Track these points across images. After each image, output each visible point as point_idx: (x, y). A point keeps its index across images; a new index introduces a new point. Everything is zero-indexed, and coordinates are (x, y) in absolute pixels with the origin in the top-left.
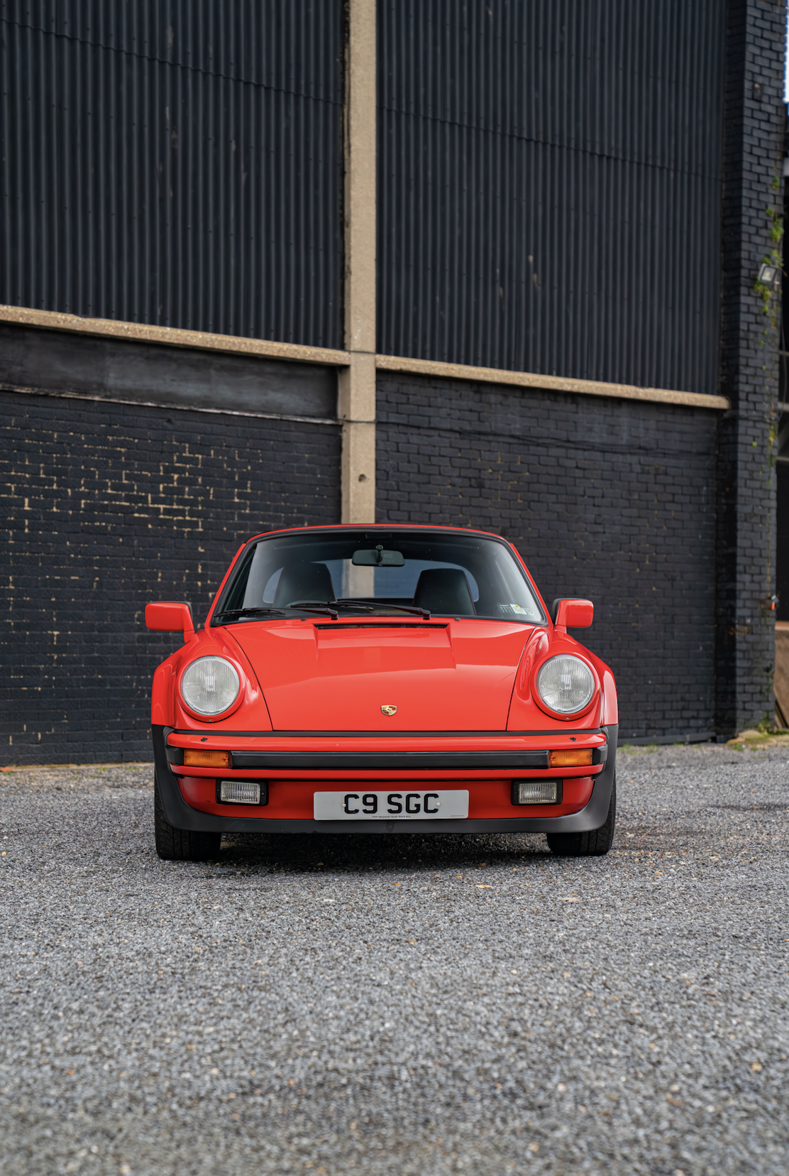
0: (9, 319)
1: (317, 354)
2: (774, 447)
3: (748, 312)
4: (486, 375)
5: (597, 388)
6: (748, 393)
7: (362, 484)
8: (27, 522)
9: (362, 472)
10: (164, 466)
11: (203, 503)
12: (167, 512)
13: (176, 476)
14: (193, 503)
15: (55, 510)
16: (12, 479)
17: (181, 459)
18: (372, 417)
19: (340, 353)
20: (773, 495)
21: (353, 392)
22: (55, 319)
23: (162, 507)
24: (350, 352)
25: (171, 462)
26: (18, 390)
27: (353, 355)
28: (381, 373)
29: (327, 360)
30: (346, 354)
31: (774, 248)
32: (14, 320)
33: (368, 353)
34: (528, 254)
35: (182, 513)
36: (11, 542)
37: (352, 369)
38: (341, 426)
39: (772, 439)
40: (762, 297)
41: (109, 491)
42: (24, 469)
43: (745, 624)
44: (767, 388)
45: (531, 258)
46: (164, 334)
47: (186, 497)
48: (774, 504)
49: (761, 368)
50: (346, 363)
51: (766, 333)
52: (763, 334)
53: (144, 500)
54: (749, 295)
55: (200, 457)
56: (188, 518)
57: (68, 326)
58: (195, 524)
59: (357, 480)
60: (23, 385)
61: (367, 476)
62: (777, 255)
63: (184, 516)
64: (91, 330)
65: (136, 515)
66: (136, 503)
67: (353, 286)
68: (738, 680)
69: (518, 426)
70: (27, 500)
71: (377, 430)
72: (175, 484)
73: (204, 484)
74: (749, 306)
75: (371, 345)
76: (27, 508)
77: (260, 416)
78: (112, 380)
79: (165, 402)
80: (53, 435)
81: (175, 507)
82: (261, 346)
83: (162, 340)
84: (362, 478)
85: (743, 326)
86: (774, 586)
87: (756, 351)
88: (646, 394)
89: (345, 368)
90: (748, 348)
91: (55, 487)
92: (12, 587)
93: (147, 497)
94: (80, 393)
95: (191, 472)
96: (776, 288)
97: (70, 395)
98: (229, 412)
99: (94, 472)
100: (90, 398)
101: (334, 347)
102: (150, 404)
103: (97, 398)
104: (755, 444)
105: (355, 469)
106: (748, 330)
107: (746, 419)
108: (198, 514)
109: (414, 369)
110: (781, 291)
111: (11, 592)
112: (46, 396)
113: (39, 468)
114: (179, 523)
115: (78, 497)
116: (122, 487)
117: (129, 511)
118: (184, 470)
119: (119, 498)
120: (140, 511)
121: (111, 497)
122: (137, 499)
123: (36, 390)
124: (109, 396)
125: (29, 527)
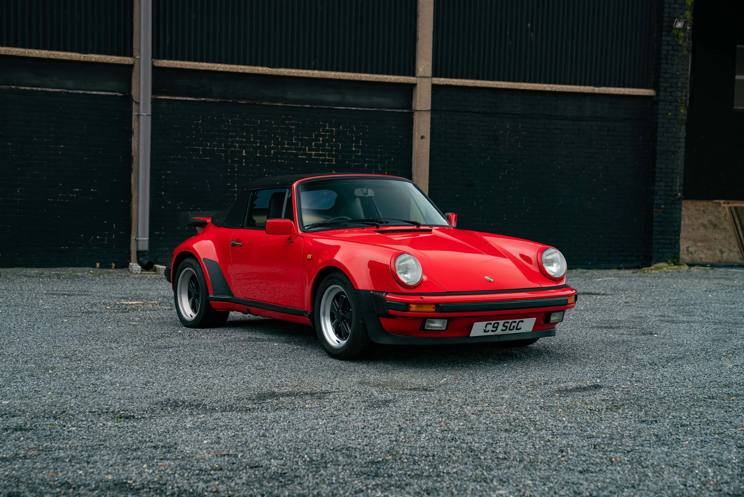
0: (234, 71)
1: (398, 79)
2: (684, 115)
3: (668, 45)
4: (497, 85)
5: (567, 89)
6: (666, 88)
7: (423, 140)
8: (244, 161)
9: (422, 135)
10: (315, 134)
11: (335, 151)
12: (315, 155)
13: (321, 139)
14: (331, 151)
15: (258, 155)
16: (237, 142)
17: (324, 131)
18: (429, 108)
19: (411, 78)
20: (683, 140)
21: (418, 96)
22: (258, 70)
23: (313, 153)
24: (417, 77)
25: (319, 132)
26: (240, 102)
27: (418, 79)
28: (435, 87)
29: (403, 82)
30: (415, 78)
31: (687, 10)
32: (237, 71)
33: (427, 77)
34: (527, 23)
35: (324, 155)
36: (236, 169)
37: (418, 85)
38: (413, 113)
39: (682, 111)
40: (677, 36)
41: (286, 146)
42: (244, 137)
43: (660, 208)
44: (680, 84)
45: (529, 25)
46: (313, 74)
47: (327, 148)
48: (683, 145)
49: (676, 74)
50: (415, 82)
51: (680, 55)
52: (678, 56)
53: (305, 150)
54: (669, 36)
55: (334, 129)
56: (327, 158)
57: (264, 72)
58: (332, 160)
59: (420, 139)
60: (243, 99)
61: (426, 136)
62: (688, 14)
63: (325, 157)
64: (276, 74)
65: (300, 157)
66: (300, 151)
67: (419, 46)
68: (654, 237)
69: (519, 109)
70: (244, 151)
71: (431, 114)
72: (321, 142)
73: (336, 142)
74: (668, 41)
75: (429, 73)
76: (244, 154)
77: (367, 109)
78: (290, 95)
79: (315, 105)
80: (258, 122)
81: (320, 153)
82: (366, 77)
83: (313, 76)
84: (422, 137)
85: (664, 52)
86: (682, 188)
87: (673, 65)
88: (600, 90)
89: (415, 85)
90: (667, 63)
91: (258, 145)
92: (236, 189)
93: (305, 149)
94: (271, 102)
95: (329, 136)
96: (688, 31)
97: (266, 103)
98: (350, 108)
99: (278, 138)
100: (276, 104)
101: (409, 75)
102: (307, 106)
103: (280, 104)
104: (670, 114)
105: (419, 133)
106: (668, 54)
107: (664, 101)
108: (333, 156)
109: (454, 84)
110: (691, 32)
111: (235, 192)
112: (254, 104)
113: (251, 137)
114: (322, 160)
115: (270, 149)
116: (293, 144)
117: (296, 155)
118: (326, 136)
119: (291, 149)
120: (302, 155)
121: (286, 149)
122: (300, 149)
123: (249, 102)
124: (286, 103)
125: (245, 163)
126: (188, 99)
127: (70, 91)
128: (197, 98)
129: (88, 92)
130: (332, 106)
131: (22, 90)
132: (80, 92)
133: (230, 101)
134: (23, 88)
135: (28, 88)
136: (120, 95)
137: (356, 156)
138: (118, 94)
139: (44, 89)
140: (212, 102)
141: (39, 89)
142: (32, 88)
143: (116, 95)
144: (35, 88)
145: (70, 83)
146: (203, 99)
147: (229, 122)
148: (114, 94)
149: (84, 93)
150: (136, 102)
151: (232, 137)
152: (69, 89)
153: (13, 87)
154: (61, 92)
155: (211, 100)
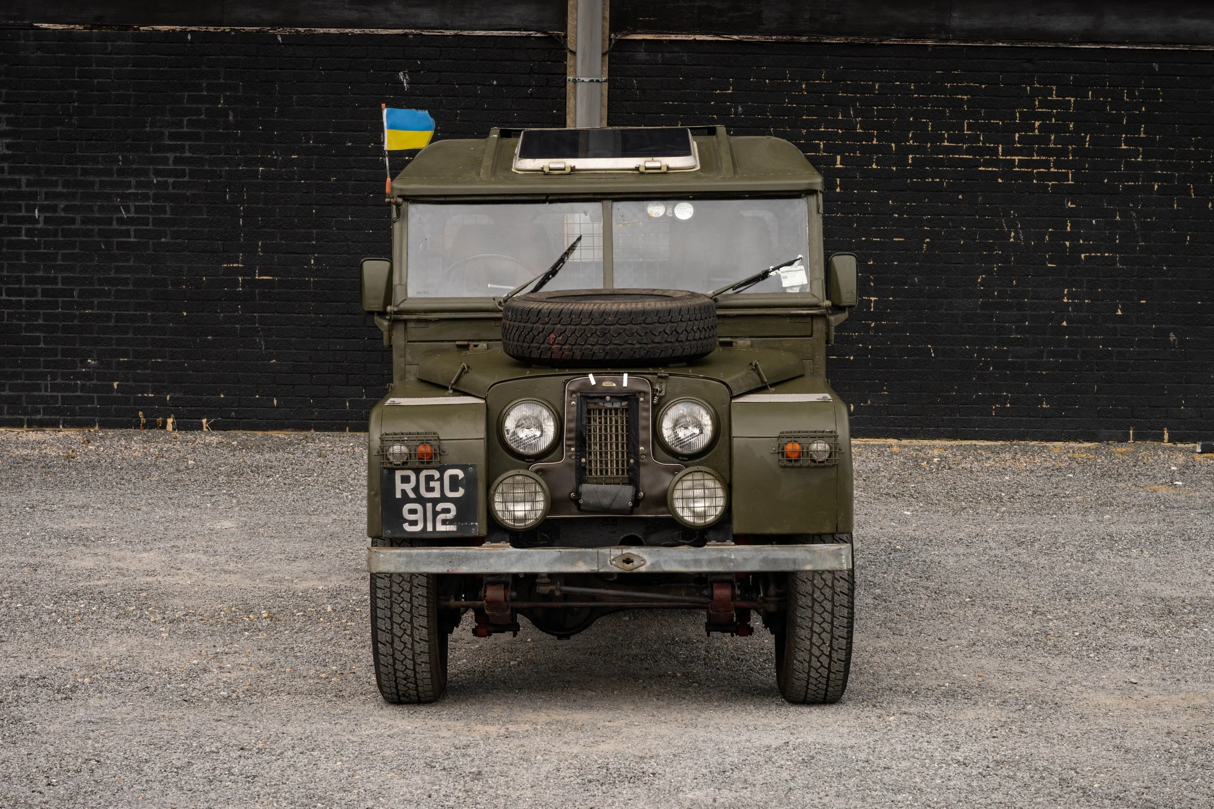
8: (838, 180)
10: (1021, 113)
11: (1075, 153)
12: (1022, 164)
13: (1037, 124)
14: (1061, 153)
15: (874, 166)
16: (821, 136)
17: (1044, 104)
23: (1017, 158)
25: (1032, 107)
26: (828, 41)
35: (1046, 164)
41: (946, 144)
42: (836, 124)
47: (1052, 146)
53: (994, 152)
55: (1073, 100)
56: (1052, 170)
58: (1063, 177)
63: (1048, 168)
65: (982, 169)
66: (982, 155)
70: (839, 157)
72: (1037, 132)
73: (1077, 130)
76: (838, 165)
78: (957, 20)
79: (1022, 41)
80: (873, 87)
81: (1035, 158)
91: (875, 142)
93: (996, 149)
95: (1058, 117)
97: (893, 41)
98: (1113, 48)
99: (926, 124)
100: (921, 43)
102: (1001, 44)
103: (930, 43)
108: (1068, 165)
112: (867, 45)
113: (855, 123)
114: (1040, 176)
115: (904, 151)
116: (961, 139)
117: (972, 165)
118: (1049, 116)
119: (959, 151)
120: (987, 164)
121: (948, 151)
122: (981, 151)
123: (850, 39)
124: (947, 40)
125: (840, 185)
126: (699, 38)
127: (425, 33)
128: (718, 35)
129: (465, 33)
130: (1065, 42)
131: (319, 35)
132: (448, 33)
133: (804, 39)
134: (321, 31)
135: (333, 31)
136: (539, 35)
137: (1128, 165)
138: (532, 33)
139: (367, 31)
140: (758, 43)
141: (357, 31)
142: (342, 31)
143: (528, 37)
144: (347, 30)
145: (426, 15)
146: (735, 37)
147: (802, 90)
148: (525, 33)
149: (456, 35)
150: (571, 52)
151: (808, 124)
152: (422, 28)
153: (302, 30)
154: (406, 35)
155: (757, 38)
